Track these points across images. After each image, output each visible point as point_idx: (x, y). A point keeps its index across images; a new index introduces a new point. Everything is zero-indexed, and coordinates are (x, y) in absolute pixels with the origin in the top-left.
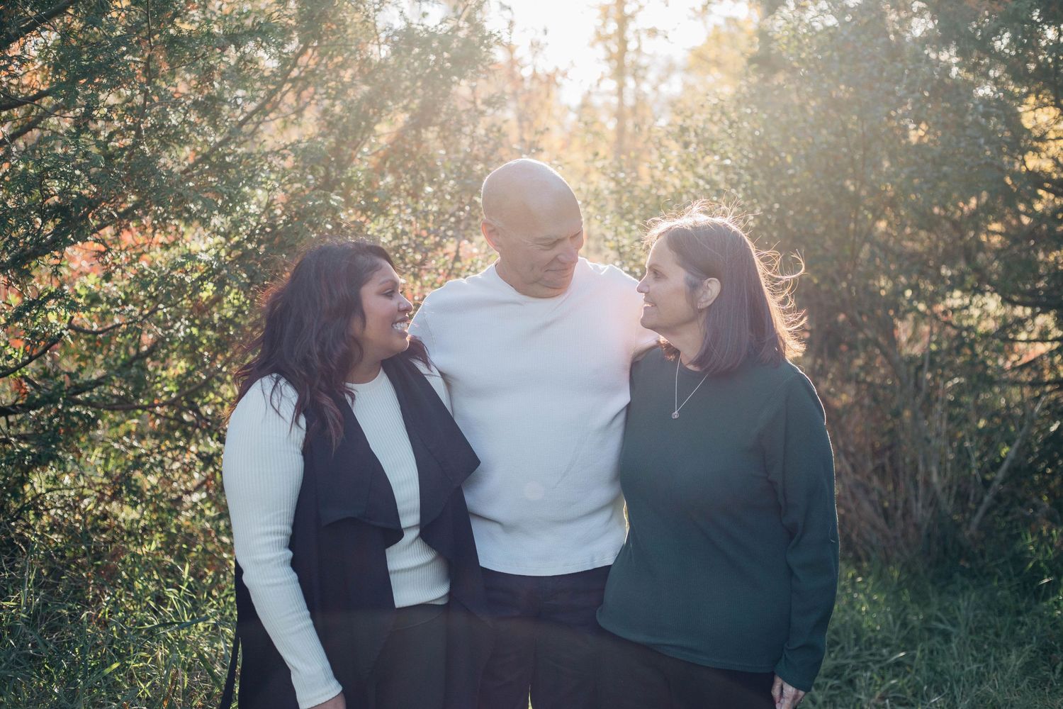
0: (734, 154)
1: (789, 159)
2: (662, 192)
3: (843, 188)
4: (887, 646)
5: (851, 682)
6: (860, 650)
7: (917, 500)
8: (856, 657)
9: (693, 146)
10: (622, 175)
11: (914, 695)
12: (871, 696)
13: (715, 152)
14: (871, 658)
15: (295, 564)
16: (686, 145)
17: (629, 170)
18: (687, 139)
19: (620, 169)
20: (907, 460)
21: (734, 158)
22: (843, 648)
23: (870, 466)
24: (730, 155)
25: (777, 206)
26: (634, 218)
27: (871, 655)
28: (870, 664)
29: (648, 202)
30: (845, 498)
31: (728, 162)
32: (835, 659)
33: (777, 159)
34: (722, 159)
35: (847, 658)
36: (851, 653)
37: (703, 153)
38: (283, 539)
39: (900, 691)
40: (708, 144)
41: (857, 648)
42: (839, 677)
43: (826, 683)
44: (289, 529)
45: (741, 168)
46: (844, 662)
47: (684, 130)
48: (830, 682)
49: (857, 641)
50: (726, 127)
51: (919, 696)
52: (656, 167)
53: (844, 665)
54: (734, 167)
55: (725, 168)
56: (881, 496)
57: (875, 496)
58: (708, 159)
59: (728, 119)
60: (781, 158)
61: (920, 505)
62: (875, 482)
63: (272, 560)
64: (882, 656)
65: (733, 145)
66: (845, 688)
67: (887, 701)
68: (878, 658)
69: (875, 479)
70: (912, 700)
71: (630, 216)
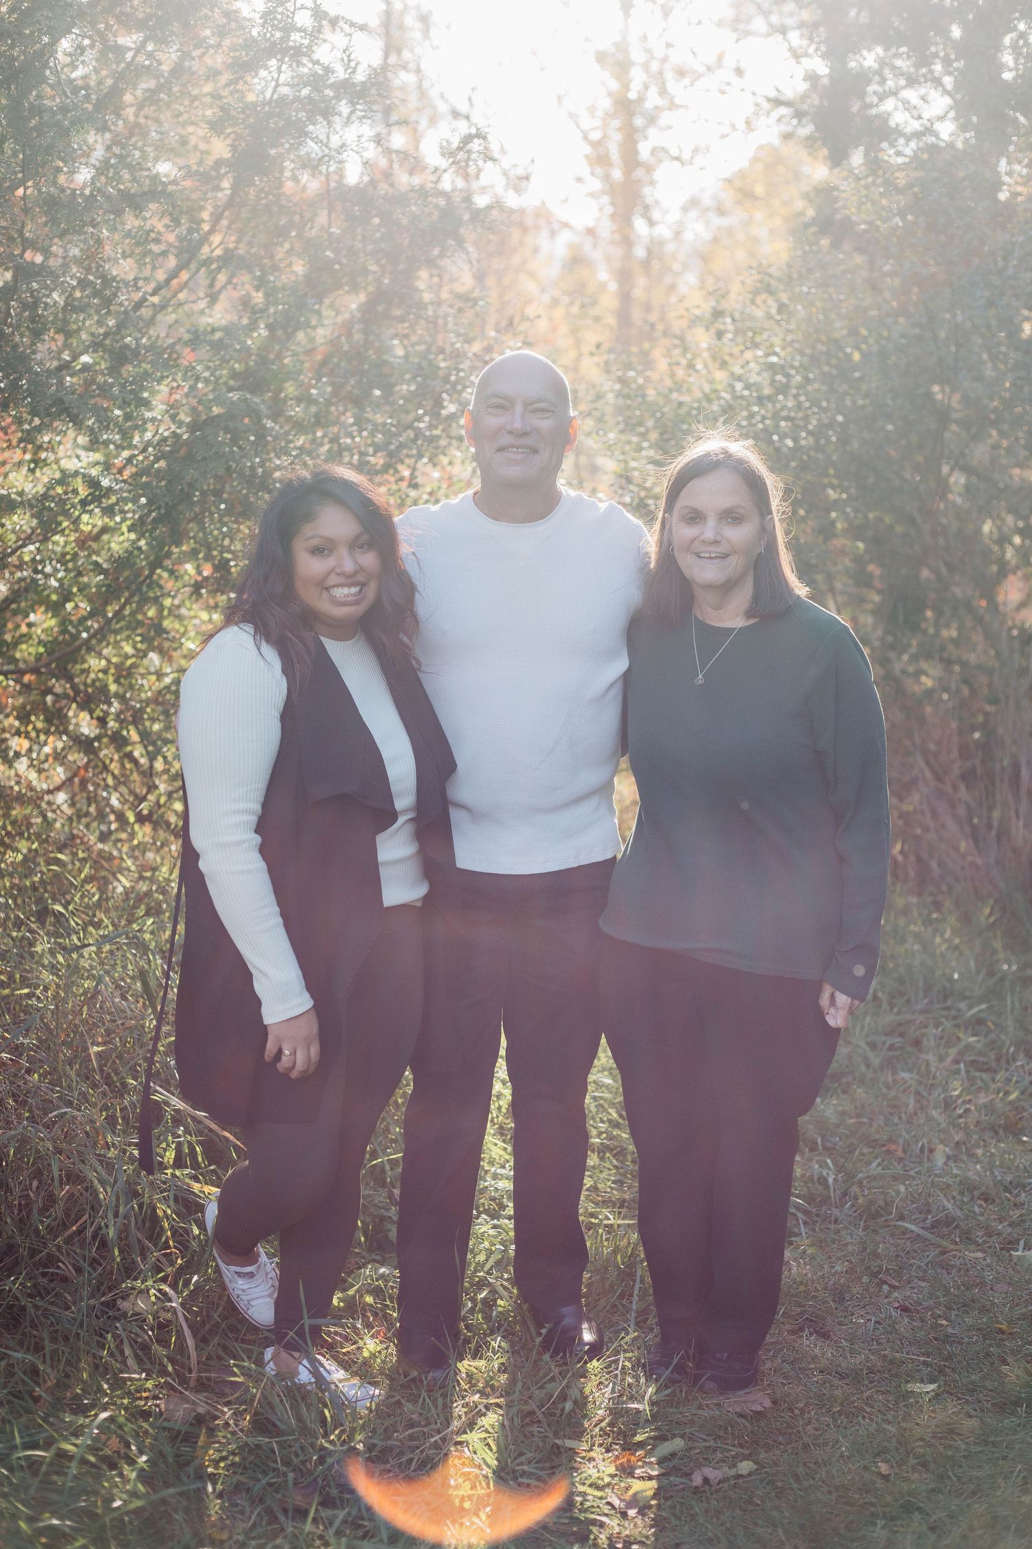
0: (783, 348)
1: (857, 356)
2: (686, 398)
3: (929, 396)
4: (965, 998)
5: (917, 1043)
6: (931, 1002)
7: (1018, 816)
8: (925, 1011)
9: (730, 336)
10: (631, 374)
11: (998, 1059)
12: (941, 1059)
13: (756, 346)
14: (945, 1013)
15: (263, 850)
16: (720, 335)
17: (640, 368)
18: (722, 327)
19: (629, 366)
20: (1006, 762)
21: (782, 354)
22: (908, 1001)
23: (956, 769)
24: (778, 349)
25: (840, 418)
26: (647, 431)
27: (945, 1009)
28: (943, 1020)
29: (666, 409)
30: (922, 812)
31: (774, 359)
32: (899, 1013)
33: (841, 355)
34: (767, 355)
35: (913, 1013)
36: (919, 1007)
37: (742, 347)
38: (253, 819)
39: (980, 1053)
40: (749, 335)
41: (926, 1001)
42: (901, 1035)
43: (884, 1044)
44: (257, 807)
45: (793, 367)
46: (909, 1017)
47: (717, 314)
48: (889, 1041)
49: (927, 990)
50: (774, 311)
51: (1003, 1060)
52: (678, 364)
53: (910, 1022)
54: (783, 367)
55: (771, 366)
56: (969, 809)
57: (962, 811)
58: (748, 355)
59: (777, 300)
60: (845, 354)
61: (1021, 823)
62: (963, 793)
63: (244, 842)
64: (959, 1010)
65: (781, 336)
66: (909, 1049)
67: (962, 1065)
68: (954, 1013)
69: (962, 787)
70: (994, 1065)
71: (642, 430)
